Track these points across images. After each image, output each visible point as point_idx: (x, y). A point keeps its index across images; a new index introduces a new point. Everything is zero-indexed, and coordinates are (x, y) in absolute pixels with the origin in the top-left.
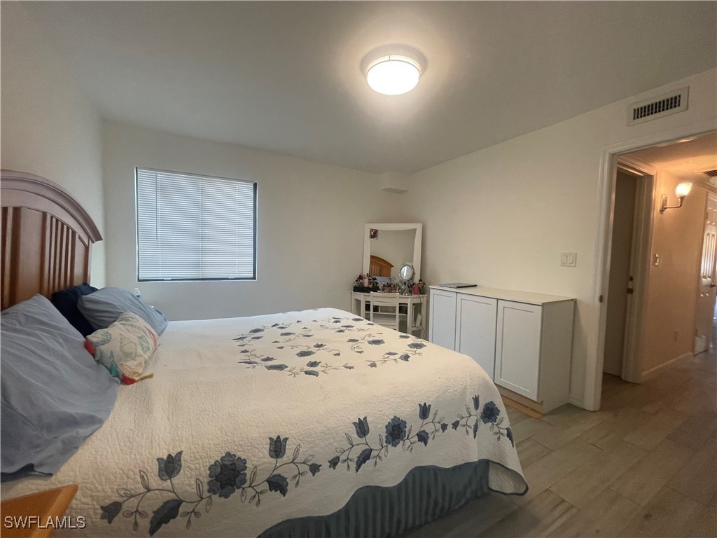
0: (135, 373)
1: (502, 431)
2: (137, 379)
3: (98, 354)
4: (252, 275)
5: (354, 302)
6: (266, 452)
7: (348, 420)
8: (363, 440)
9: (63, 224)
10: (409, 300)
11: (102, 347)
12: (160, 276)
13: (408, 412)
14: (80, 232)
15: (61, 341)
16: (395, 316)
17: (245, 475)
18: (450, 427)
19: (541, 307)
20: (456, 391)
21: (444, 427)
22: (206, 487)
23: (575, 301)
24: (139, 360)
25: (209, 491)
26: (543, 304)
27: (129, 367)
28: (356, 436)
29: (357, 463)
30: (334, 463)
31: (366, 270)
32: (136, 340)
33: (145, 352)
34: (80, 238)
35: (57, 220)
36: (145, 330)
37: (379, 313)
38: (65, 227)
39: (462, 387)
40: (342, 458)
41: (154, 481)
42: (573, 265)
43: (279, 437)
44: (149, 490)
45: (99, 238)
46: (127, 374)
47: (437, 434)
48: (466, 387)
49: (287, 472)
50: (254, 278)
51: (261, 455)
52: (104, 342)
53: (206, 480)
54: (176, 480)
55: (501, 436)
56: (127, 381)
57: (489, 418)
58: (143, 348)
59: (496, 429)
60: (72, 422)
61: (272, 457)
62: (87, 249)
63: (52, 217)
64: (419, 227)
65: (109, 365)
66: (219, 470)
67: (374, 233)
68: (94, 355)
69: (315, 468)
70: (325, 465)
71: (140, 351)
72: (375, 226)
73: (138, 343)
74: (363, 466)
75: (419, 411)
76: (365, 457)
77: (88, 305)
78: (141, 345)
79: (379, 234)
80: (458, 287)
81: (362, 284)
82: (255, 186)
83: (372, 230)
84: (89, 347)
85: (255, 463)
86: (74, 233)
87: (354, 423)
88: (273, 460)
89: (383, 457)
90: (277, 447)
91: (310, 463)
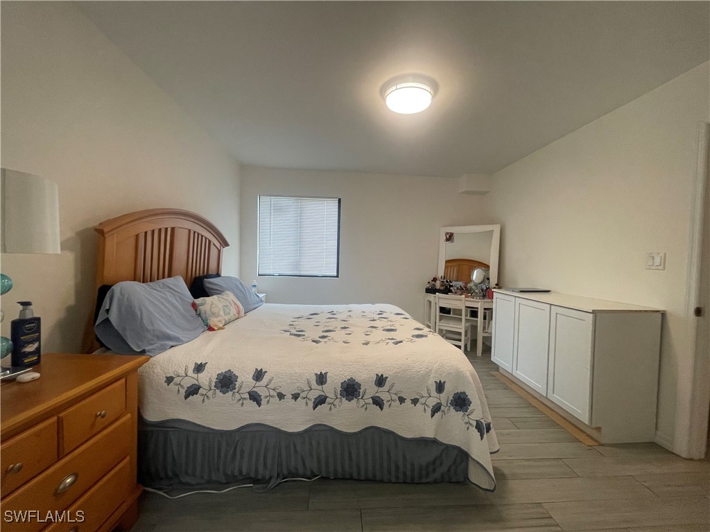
0: (216, 326)
1: (471, 421)
2: (216, 329)
3: (198, 311)
4: (335, 274)
5: (426, 303)
6: (251, 376)
7: (312, 371)
8: (320, 387)
9: (202, 236)
10: (480, 305)
11: (201, 307)
12: (272, 273)
13: (365, 378)
14: (214, 241)
15: (178, 299)
16: (461, 319)
17: (236, 385)
18: (408, 402)
19: (591, 315)
20: (419, 372)
21: (402, 400)
22: (214, 384)
23: (663, 314)
24: (220, 318)
25: (215, 386)
26: (593, 311)
27: (213, 321)
28: (315, 383)
29: (314, 403)
30: (296, 397)
31: (441, 273)
32: (221, 307)
33: (225, 314)
34: (214, 244)
35: (198, 234)
36: (232, 303)
37: (451, 315)
38: (204, 238)
39: (426, 370)
40: (303, 395)
41: (190, 373)
42: (660, 268)
43: (262, 369)
44: (187, 376)
45: (227, 245)
46: (212, 326)
47: (393, 403)
48: (431, 370)
49: (262, 392)
50: (337, 276)
51: (248, 376)
52: (202, 305)
53: (214, 380)
54: (200, 375)
55: (470, 427)
56: (211, 329)
57: (461, 408)
58: (224, 312)
59: (466, 419)
60: (168, 338)
61: (253, 379)
62: (219, 251)
63: (194, 232)
64: (496, 229)
65: (204, 318)
66: (222, 377)
67: (450, 236)
68: (196, 310)
69: (281, 396)
70: (289, 396)
71: (222, 313)
72: (450, 230)
73: (222, 309)
74: (319, 406)
75: (375, 379)
76: (321, 401)
77: (208, 285)
78: (224, 310)
79: (455, 237)
80: (521, 291)
81: (434, 285)
82: (339, 200)
83: (447, 234)
84: (194, 305)
85: (243, 380)
86: (210, 241)
87: (316, 374)
88: (254, 382)
89: (337, 405)
90: (259, 375)
91: (278, 391)
